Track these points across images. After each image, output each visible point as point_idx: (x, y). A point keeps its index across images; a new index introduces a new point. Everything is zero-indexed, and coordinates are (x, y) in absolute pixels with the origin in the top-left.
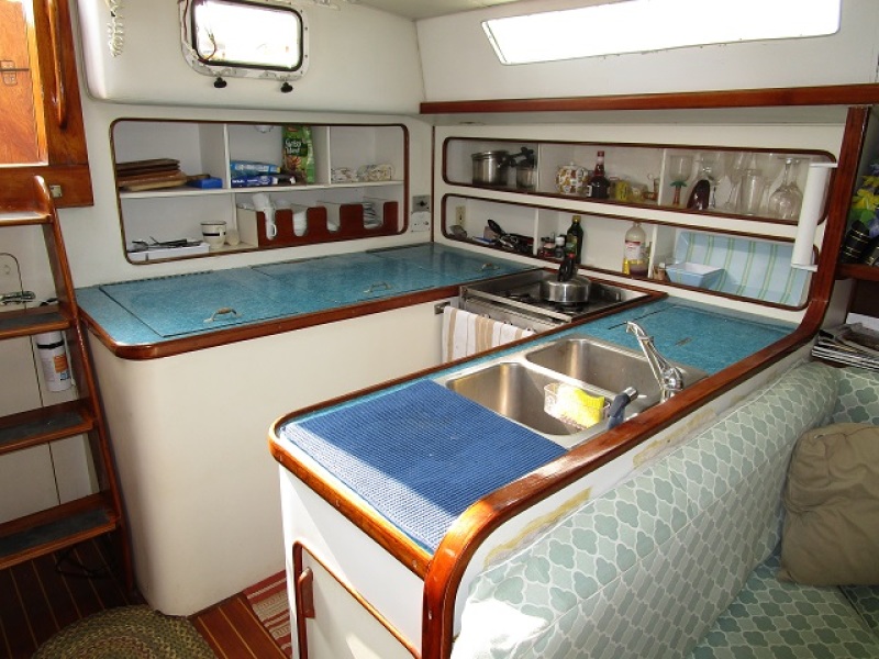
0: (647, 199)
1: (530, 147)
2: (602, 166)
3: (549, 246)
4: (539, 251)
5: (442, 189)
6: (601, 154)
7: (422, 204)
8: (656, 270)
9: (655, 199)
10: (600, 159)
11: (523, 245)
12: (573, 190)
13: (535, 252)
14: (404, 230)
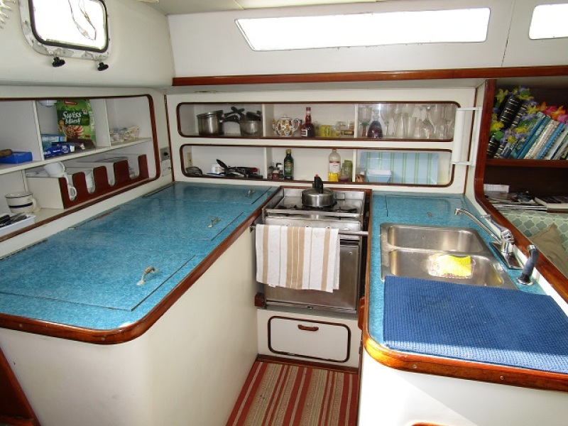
0: (347, 135)
1: (238, 107)
2: (310, 116)
3: (276, 172)
4: (269, 175)
5: (177, 141)
6: (308, 109)
7: (166, 154)
8: (358, 176)
9: (353, 134)
10: (308, 112)
11: (251, 173)
12: (290, 133)
13: (266, 177)
14: (158, 176)
